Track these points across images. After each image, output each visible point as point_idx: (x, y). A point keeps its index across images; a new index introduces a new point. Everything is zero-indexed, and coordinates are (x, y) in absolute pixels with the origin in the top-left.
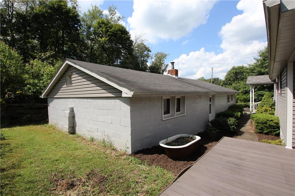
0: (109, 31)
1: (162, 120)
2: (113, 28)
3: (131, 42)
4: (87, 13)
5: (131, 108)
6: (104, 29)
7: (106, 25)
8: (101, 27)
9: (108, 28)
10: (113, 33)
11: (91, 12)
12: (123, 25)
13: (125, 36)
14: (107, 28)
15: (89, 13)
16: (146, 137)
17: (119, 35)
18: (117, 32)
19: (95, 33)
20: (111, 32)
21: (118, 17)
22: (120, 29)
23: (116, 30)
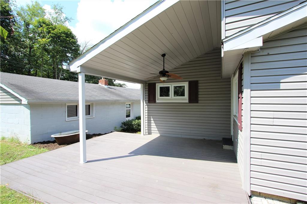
0: (51, 33)
1: (66, 120)
2: (56, 30)
3: (78, 46)
4: (26, 8)
5: (30, 111)
6: (45, 30)
7: (47, 25)
8: (41, 26)
9: (51, 29)
10: (56, 35)
11: (30, 7)
12: (68, 28)
13: (71, 39)
14: (49, 29)
15: (27, 9)
16: (48, 133)
17: (63, 38)
18: (61, 34)
19: (34, 32)
20: (53, 34)
21: (65, 17)
22: (65, 32)
23: (59, 32)
